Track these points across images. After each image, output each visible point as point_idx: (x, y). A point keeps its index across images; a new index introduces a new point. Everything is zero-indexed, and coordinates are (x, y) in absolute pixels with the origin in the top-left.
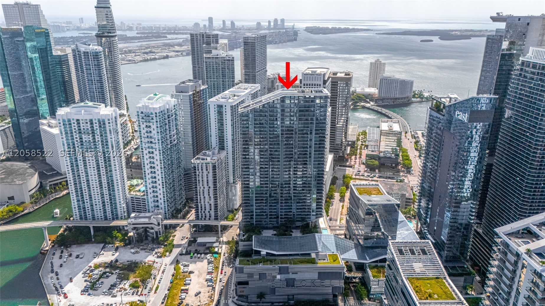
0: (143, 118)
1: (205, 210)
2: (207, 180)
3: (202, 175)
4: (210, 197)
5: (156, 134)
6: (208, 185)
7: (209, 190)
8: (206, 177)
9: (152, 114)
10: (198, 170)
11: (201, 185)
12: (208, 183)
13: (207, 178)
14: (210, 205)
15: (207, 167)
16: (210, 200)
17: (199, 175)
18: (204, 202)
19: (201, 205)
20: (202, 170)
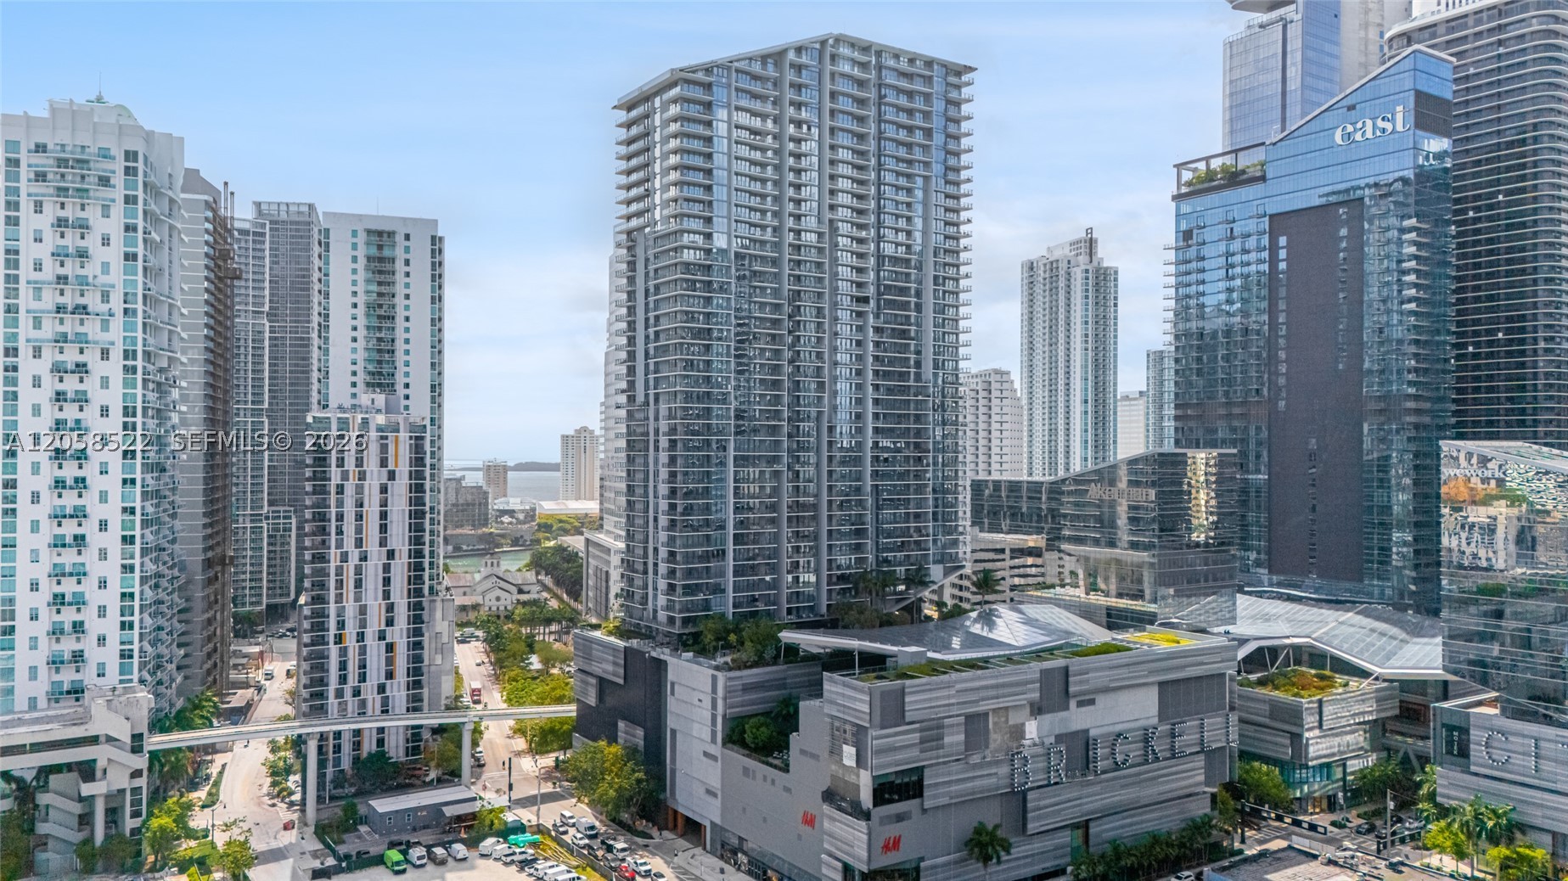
0: (41, 177)
1: (363, 678)
2: (384, 515)
3: (359, 489)
4: (390, 608)
5: (117, 264)
6: (383, 543)
7: (387, 568)
8: (376, 497)
9: (105, 154)
10: (341, 462)
11: (349, 544)
12: (383, 528)
13: (384, 503)
14: (390, 648)
15: (384, 448)
16: (390, 622)
17: (340, 490)
18: (361, 637)
19: (343, 652)
20: (359, 462)
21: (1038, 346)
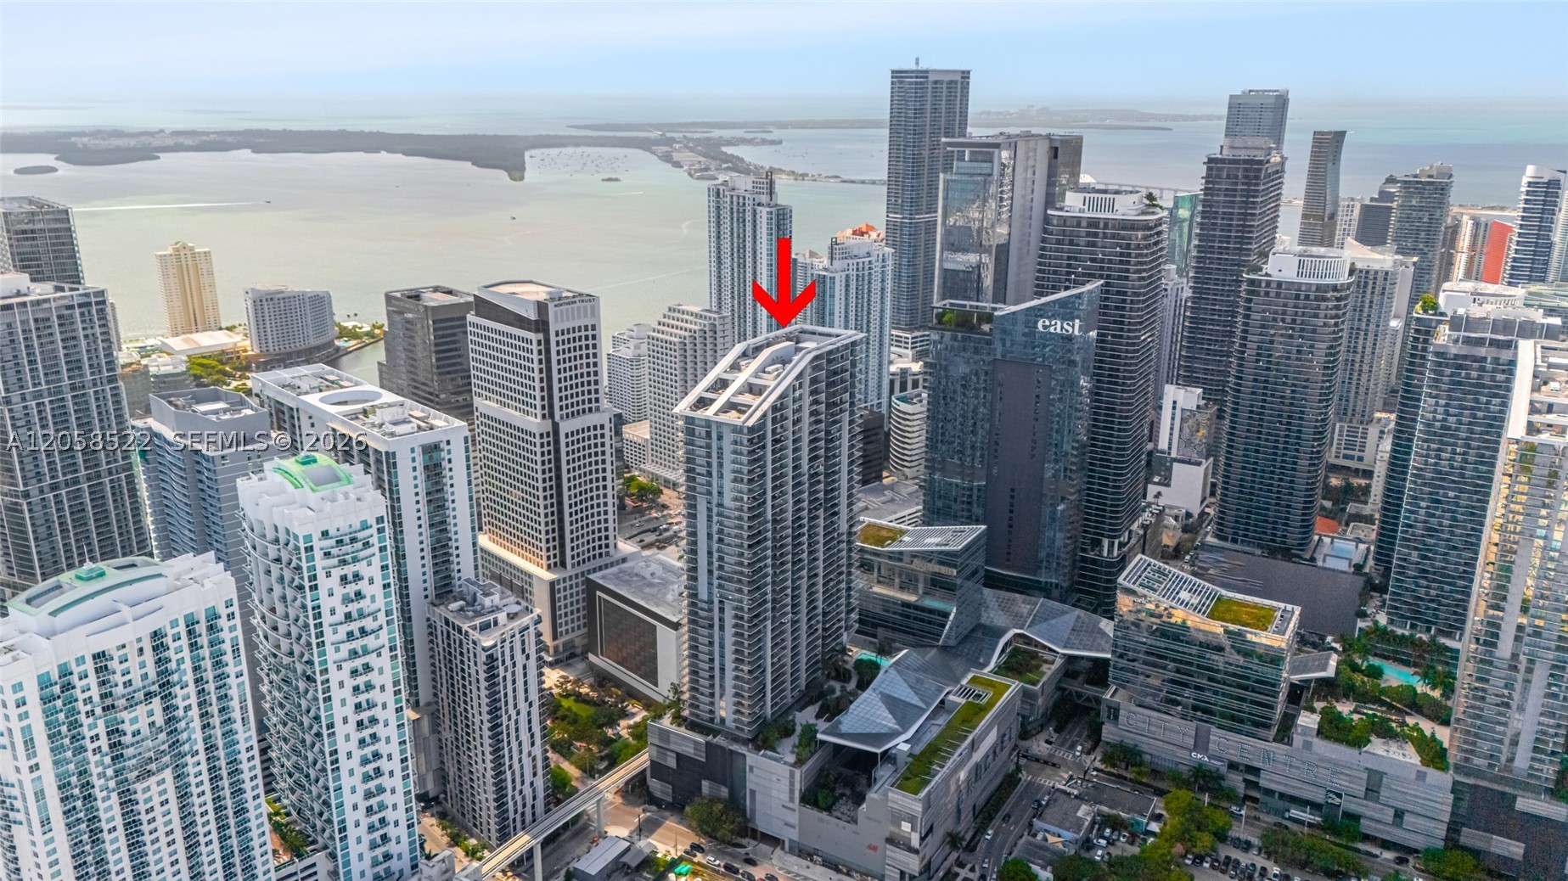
0: (327, 555)
1: (523, 783)
2: (526, 684)
3: (513, 673)
4: (533, 736)
5: (379, 594)
6: (526, 699)
7: (529, 713)
8: (522, 674)
10: (503, 662)
11: (511, 708)
12: (526, 691)
13: (525, 675)
14: (534, 759)
15: (523, 643)
16: (533, 745)
17: (505, 678)
18: (520, 760)
19: (513, 773)
20: (512, 657)
21: (727, 261)
